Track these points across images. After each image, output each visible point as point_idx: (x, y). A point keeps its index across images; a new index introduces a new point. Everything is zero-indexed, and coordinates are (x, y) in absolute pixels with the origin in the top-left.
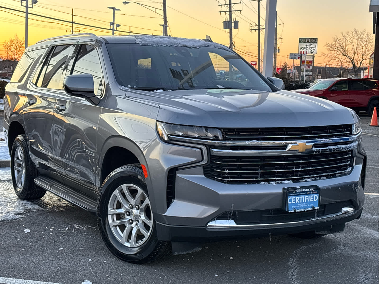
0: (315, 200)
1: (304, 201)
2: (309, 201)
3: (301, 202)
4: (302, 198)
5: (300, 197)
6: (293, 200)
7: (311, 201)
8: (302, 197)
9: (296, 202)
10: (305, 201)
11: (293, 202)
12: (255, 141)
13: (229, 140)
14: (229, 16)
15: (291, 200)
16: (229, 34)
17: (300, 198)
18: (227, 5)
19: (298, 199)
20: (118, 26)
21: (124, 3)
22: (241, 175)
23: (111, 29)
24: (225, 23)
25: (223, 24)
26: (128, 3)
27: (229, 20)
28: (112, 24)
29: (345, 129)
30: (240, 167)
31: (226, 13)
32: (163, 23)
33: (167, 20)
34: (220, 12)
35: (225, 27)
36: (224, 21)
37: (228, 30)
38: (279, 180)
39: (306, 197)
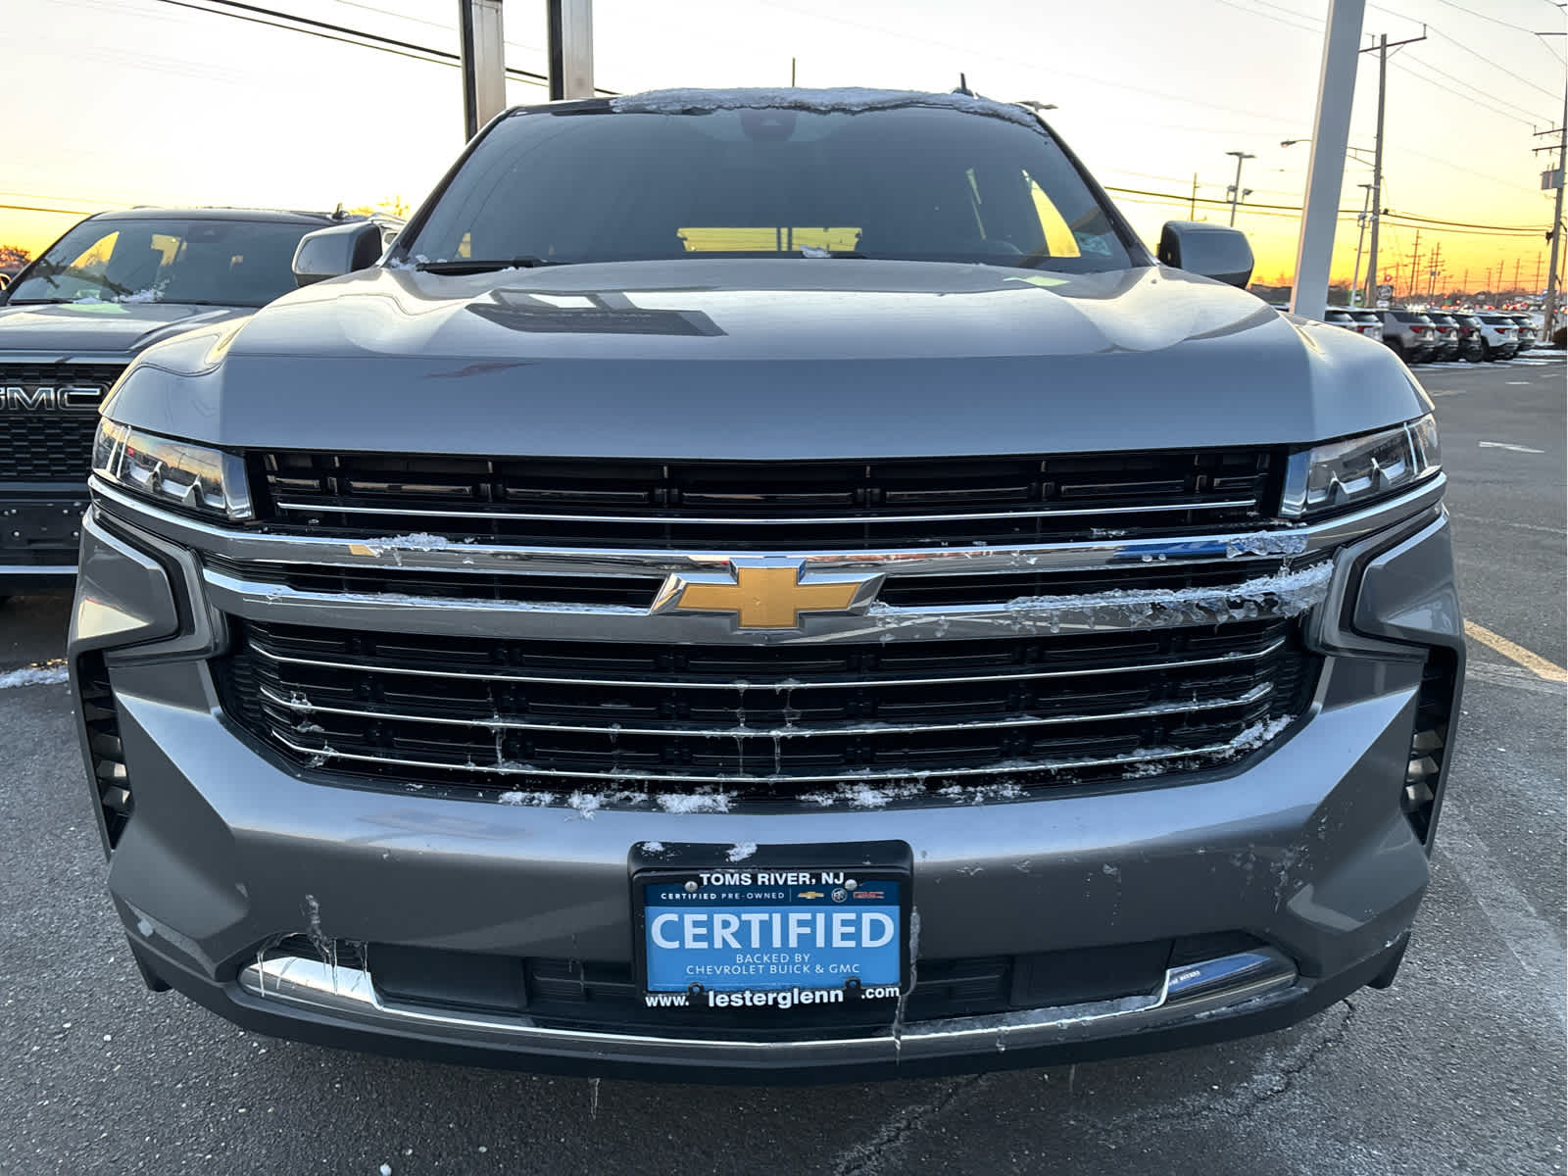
0: (867, 942)
1: (777, 943)
2: (820, 942)
3: (755, 943)
4: (765, 927)
5: (745, 917)
6: (689, 931)
7: (837, 943)
8: (765, 917)
9: (718, 944)
10: (793, 943)
11: (690, 944)
12: (422, 542)
13: (296, 523)
14: (1559, 158)
15: (673, 931)
16: (1554, 202)
17: (745, 926)
18: (1556, 133)
19: (726, 924)
20: (1248, 192)
21: (1283, 144)
22: (384, 736)
23: (1229, 202)
24: (1546, 175)
25: (1541, 177)
26: (1294, 142)
27: (1557, 167)
28: (1234, 189)
29: (1217, 481)
30: (376, 689)
31: (1551, 152)
32: (1371, 181)
33: (1382, 174)
34: (1537, 150)
35: (1545, 186)
36: (1545, 170)
37: (1554, 192)
38: (639, 785)
39: (794, 917)
